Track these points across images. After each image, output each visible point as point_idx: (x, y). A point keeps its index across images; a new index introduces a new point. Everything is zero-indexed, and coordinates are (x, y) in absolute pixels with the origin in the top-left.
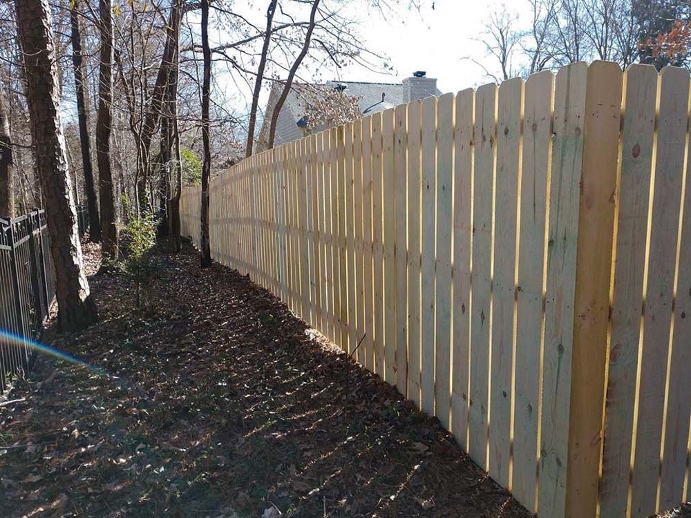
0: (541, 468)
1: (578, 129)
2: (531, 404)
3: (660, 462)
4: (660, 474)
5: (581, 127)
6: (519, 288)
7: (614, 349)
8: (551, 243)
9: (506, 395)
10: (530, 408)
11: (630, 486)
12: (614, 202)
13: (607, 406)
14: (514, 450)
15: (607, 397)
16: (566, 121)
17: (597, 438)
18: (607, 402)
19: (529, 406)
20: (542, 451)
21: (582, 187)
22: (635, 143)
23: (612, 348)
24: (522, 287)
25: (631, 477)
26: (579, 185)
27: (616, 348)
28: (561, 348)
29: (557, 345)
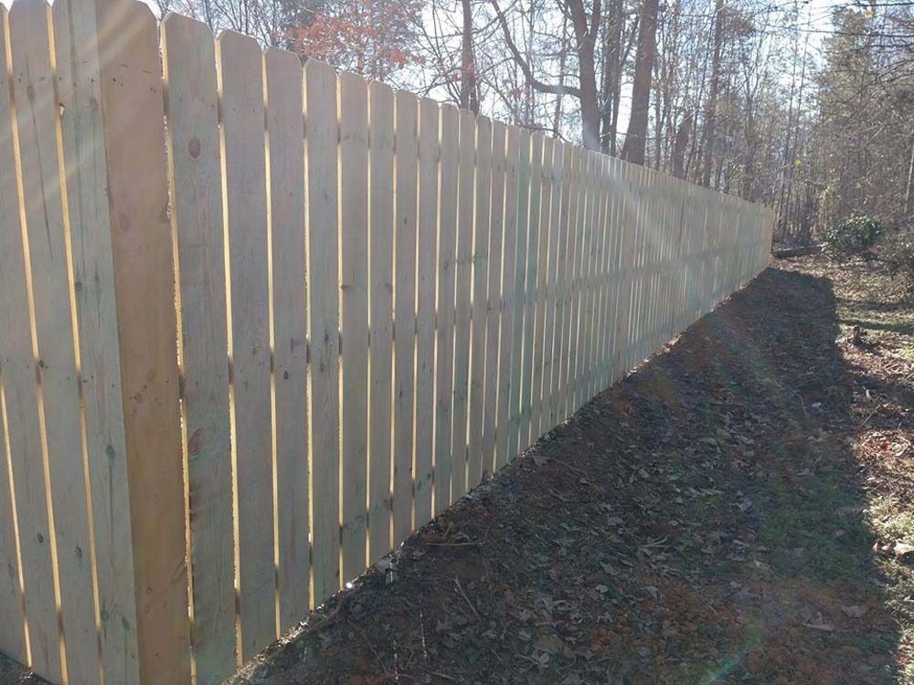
0: (103, 639)
1: (93, 101)
2: (80, 546)
3: (276, 571)
4: (277, 586)
5: (98, 97)
6: (41, 364)
7: (193, 438)
8: (78, 285)
9: (42, 539)
10: (79, 550)
11: (238, 616)
12: (169, 221)
13: (191, 520)
14: (64, 624)
15: (190, 508)
16: (75, 85)
17: (182, 567)
18: (190, 515)
19: (78, 548)
20: (103, 613)
21: (109, 194)
22: (192, 136)
23: (191, 435)
24: (46, 363)
25: (237, 603)
26: (106, 193)
27: (196, 435)
28: (110, 451)
29: (104, 448)
